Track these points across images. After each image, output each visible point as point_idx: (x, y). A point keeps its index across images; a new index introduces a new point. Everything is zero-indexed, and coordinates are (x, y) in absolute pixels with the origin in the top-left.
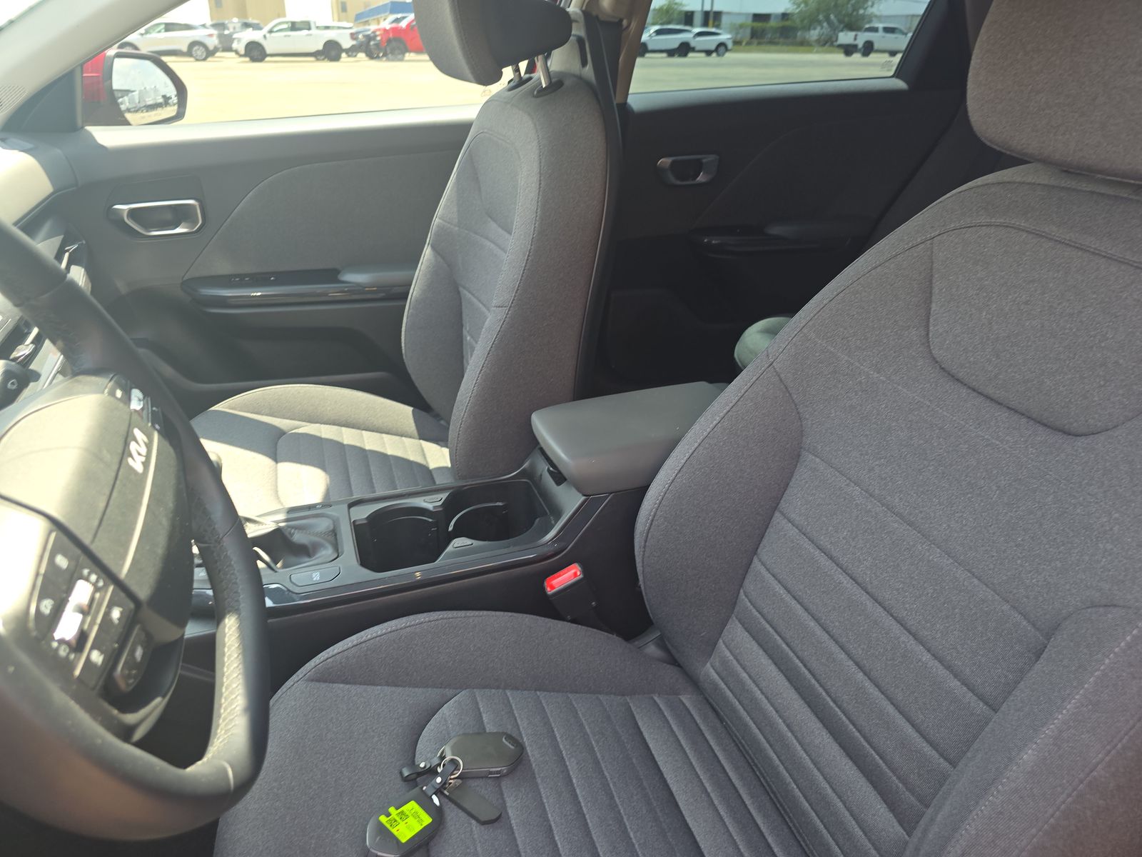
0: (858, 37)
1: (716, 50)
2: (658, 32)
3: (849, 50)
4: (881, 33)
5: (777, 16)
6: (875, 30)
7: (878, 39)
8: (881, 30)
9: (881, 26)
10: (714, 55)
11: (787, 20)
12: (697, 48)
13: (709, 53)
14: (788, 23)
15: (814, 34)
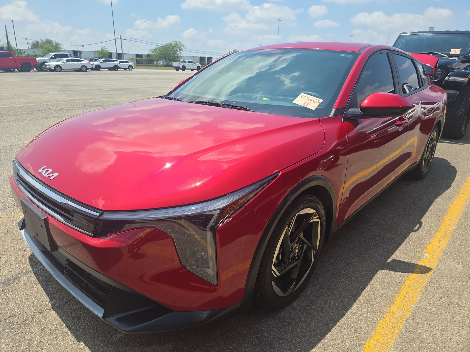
0: (180, 64)
1: (128, 68)
2: (104, 61)
3: (177, 69)
4: (187, 63)
5: (145, 55)
6: (185, 62)
7: (187, 65)
8: (187, 62)
9: (187, 60)
10: (128, 70)
11: (150, 57)
12: (121, 67)
13: (125, 69)
14: (150, 58)
15: (161, 62)
